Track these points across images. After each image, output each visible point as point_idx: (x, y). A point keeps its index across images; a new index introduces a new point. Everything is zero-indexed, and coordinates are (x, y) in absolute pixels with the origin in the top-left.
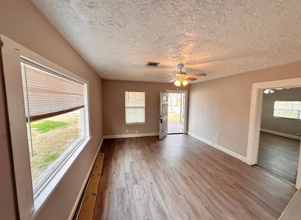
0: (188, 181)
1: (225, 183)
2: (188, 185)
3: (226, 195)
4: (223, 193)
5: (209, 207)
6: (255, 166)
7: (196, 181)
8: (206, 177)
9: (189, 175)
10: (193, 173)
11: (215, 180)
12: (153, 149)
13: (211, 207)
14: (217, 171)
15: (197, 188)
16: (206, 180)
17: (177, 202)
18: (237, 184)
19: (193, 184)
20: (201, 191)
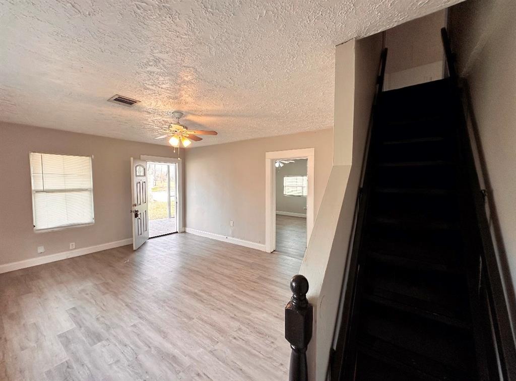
0: (200, 296)
1: (248, 280)
2: (202, 301)
3: (251, 294)
4: (247, 292)
5: (235, 315)
6: (274, 252)
7: (212, 292)
8: (224, 283)
9: (200, 289)
10: (205, 284)
11: (236, 282)
12: (123, 270)
13: (237, 314)
14: (236, 270)
15: (216, 301)
16: (224, 286)
17: (190, 330)
18: (260, 276)
19: (209, 297)
20: (221, 301)
